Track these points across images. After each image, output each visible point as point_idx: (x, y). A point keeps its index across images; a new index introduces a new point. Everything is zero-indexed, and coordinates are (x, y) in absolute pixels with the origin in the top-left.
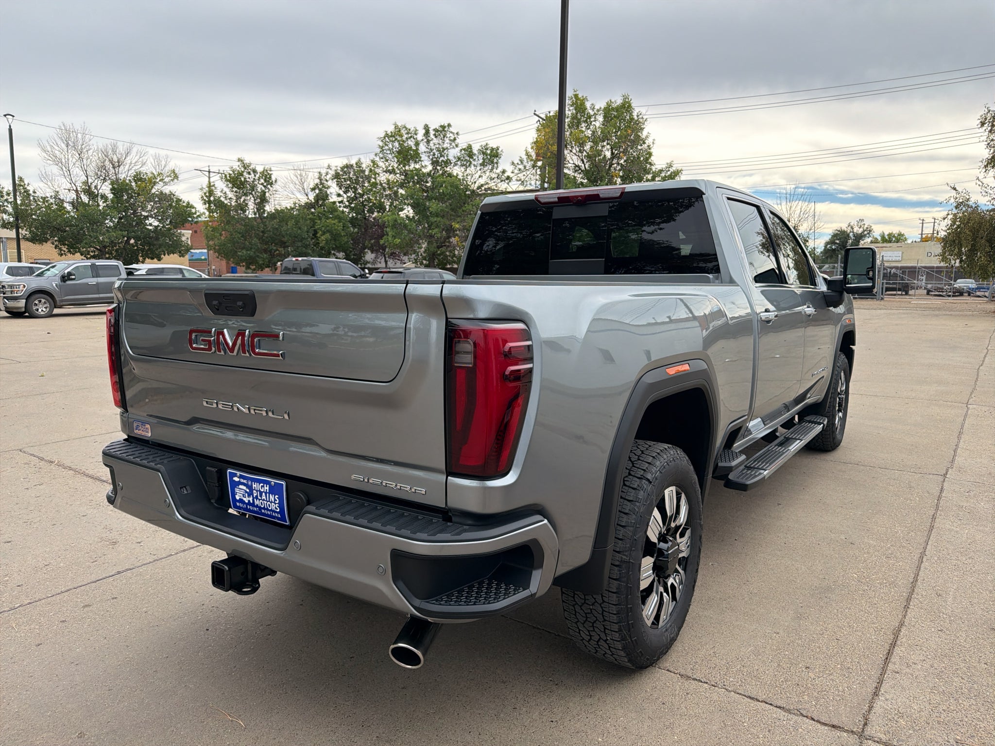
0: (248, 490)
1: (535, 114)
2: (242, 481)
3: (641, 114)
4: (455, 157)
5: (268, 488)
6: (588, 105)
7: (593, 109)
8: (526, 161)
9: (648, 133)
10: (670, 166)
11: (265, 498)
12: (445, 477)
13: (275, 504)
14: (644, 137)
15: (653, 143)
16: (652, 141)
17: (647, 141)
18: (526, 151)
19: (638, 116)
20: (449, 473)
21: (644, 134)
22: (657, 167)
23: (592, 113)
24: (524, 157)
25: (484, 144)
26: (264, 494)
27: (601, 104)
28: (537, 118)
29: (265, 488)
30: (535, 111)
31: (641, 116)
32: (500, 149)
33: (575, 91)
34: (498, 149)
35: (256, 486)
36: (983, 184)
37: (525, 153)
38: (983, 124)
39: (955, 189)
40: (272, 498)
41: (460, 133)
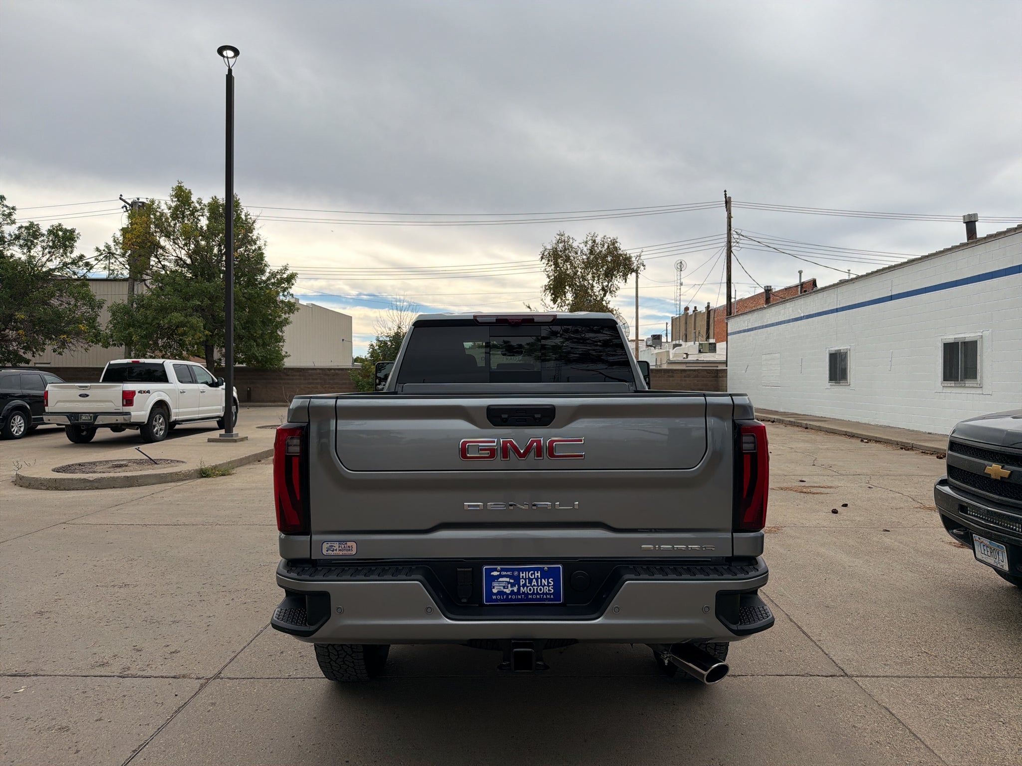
0: (512, 581)
1: (120, 199)
2: (504, 573)
3: (249, 215)
4: (10, 235)
5: (539, 574)
6: (194, 198)
7: (200, 203)
8: (114, 249)
9: (258, 234)
10: (286, 269)
11: (536, 584)
12: (731, 534)
13: (549, 586)
14: (254, 237)
15: (265, 245)
16: (263, 243)
17: (258, 242)
18: (114, 237)
19: (246, 216)
20: (735, 530)
21: (255, 234)
22: (271, 268)
23: (199, 207)
24: (112, 244)
25: (56, 223)
26: (534, 580)
27: (206, 201)
28: (123, 204)
29: (536, 574)
30: (121, 195)
31: (249, 217)
32: (77, 232)
33: (179, 183)
34: (74, 232)
35: (524, 575)
36: (545, 304)
37: (112, 239)
38: (542, 258)
39: (529, 307)
40: (544, 582)
41: (17, 207)
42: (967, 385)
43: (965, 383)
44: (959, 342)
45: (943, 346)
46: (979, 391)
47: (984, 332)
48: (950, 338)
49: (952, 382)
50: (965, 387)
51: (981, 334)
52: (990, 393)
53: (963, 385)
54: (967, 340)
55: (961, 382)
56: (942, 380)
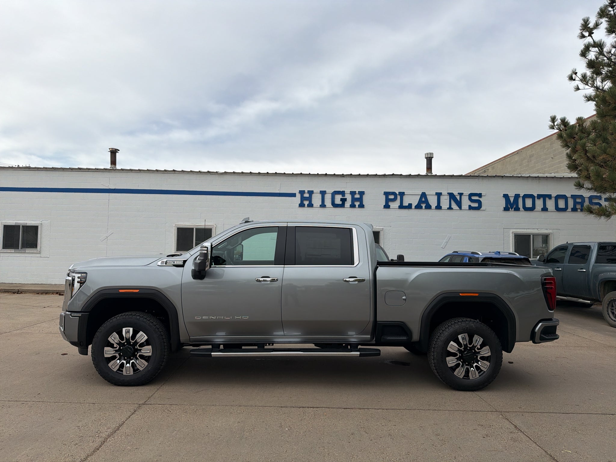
42: (26, 252)
43: (26, 251)
44: (20, 226)
45: (3, 227)
46: (38, 255)
47: (43, 221)
48: (11, 222)
49: (13, 250)
50: (25, 253)
51: (41, 222)
52: (48, 256)
53: (24, 252)
54: (28, 225)
55: (21, 250)
56: (2, 248)
